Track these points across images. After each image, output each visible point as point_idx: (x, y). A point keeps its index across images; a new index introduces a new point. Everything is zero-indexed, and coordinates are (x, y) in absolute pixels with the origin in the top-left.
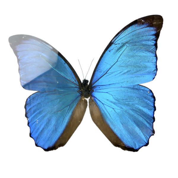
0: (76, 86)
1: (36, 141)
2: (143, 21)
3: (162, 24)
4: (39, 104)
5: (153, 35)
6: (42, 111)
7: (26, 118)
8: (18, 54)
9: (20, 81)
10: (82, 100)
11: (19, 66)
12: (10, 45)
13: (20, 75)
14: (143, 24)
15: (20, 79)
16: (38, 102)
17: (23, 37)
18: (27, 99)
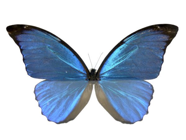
0: (84, 75)
1: (49, 117)
2: (159, 27)
3: (177, 33)
4: (48, 90)
5: (165, 42)
6: (52, 95)
7: (37, 101)
8: (20, 44)
9: (26, 70)
10: (89, 86)
11: (23, 56)
12: (9, 34)
13: (25, 65)
14: (158, 30)
15: (26, 68)
16: (47, 89)
17: (25, 27)
18: (36, 86)
